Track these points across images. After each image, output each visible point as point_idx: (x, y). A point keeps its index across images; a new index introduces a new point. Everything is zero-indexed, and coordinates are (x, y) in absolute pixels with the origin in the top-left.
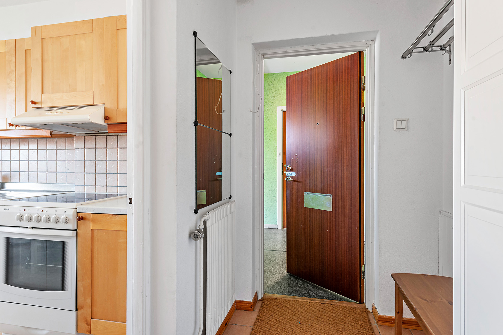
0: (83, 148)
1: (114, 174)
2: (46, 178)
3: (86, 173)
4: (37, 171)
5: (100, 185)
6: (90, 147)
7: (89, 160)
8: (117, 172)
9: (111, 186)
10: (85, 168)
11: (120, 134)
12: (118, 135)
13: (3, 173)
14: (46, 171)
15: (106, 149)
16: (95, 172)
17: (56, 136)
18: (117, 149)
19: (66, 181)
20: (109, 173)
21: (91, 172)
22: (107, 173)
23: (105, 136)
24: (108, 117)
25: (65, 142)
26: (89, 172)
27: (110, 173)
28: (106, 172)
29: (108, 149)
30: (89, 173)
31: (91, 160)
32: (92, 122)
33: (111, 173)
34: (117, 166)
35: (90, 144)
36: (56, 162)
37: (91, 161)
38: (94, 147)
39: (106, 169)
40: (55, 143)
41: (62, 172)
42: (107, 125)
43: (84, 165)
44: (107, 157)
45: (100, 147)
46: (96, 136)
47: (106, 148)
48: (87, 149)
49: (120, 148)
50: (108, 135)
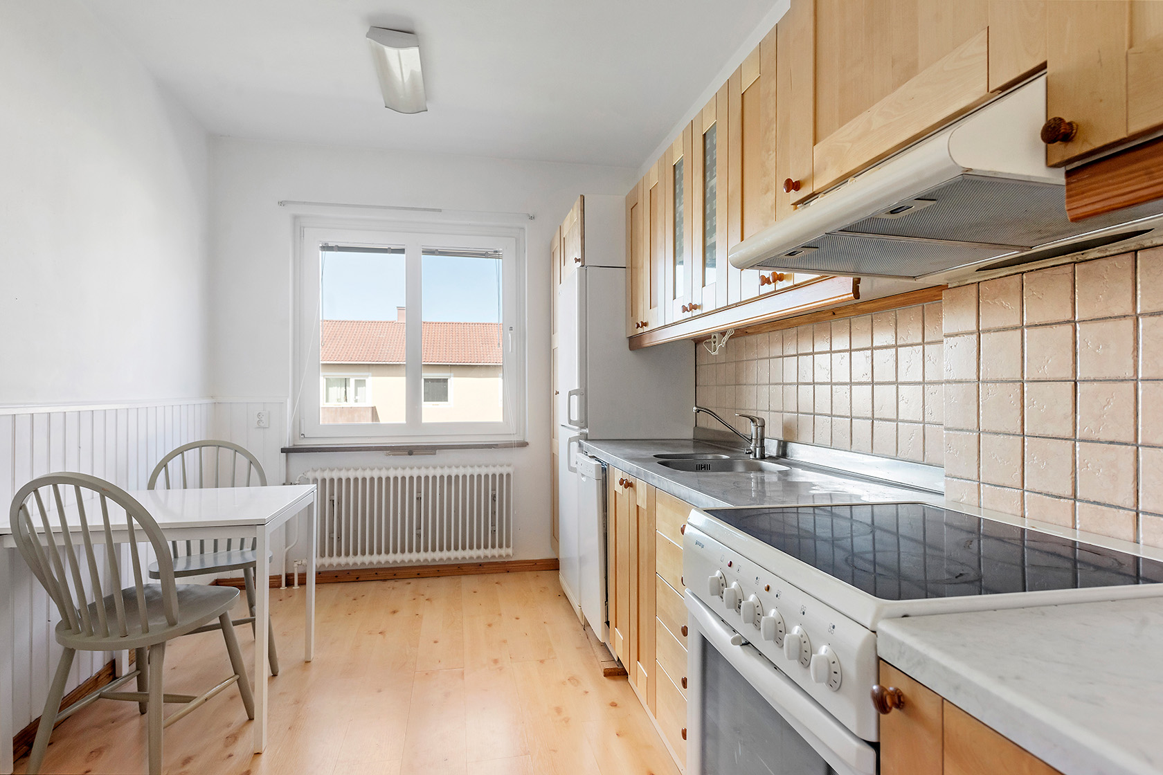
0: (972, 333)
1: (1118, 446)
2: (871, 436)
3: (984, 432)
4: (849, 415)
5: (1045, 490)
6: (1001, 325)
7: (994, 378)
8: (1131, 439)
9: (1094, 502)
10: (981, 412)
11: (1148, 244)
12: (1136, 251)
13: (787, 416)
14: (870, 415)
15: (1069, 328)
16: (1019, 431)
17: (893, 301)
18: (1129, 323)
19: (924, 453)
20: (1085, 436)
21: (1003, 429)
22: (1075, 440)
23: (1069, 268)
24: (1070, 124)
25: (921, 317)
26: (994, 429)
27: (1092, 441)
28: (1068, 432)
29: (1085, 325)
30: (997, 433)
31: (1005, 377)
32: (967, 172)
33: (1099, 441)
34: (1132, 409)
35: (1001, 313)
36: (895, 387)
37: (1002, 381)
38: (1018, 323)
39: (1070, 419)
40: (892, 324)
41: (911, 422)
42: (1059, 177)
43: (976, 399)
44: (1075, 363)
45: (1043, 321)
46: (1023, 273)
47: (1073, 322)
48: (987, 334)
49: (1152, 314)
50: (1081, 258)
